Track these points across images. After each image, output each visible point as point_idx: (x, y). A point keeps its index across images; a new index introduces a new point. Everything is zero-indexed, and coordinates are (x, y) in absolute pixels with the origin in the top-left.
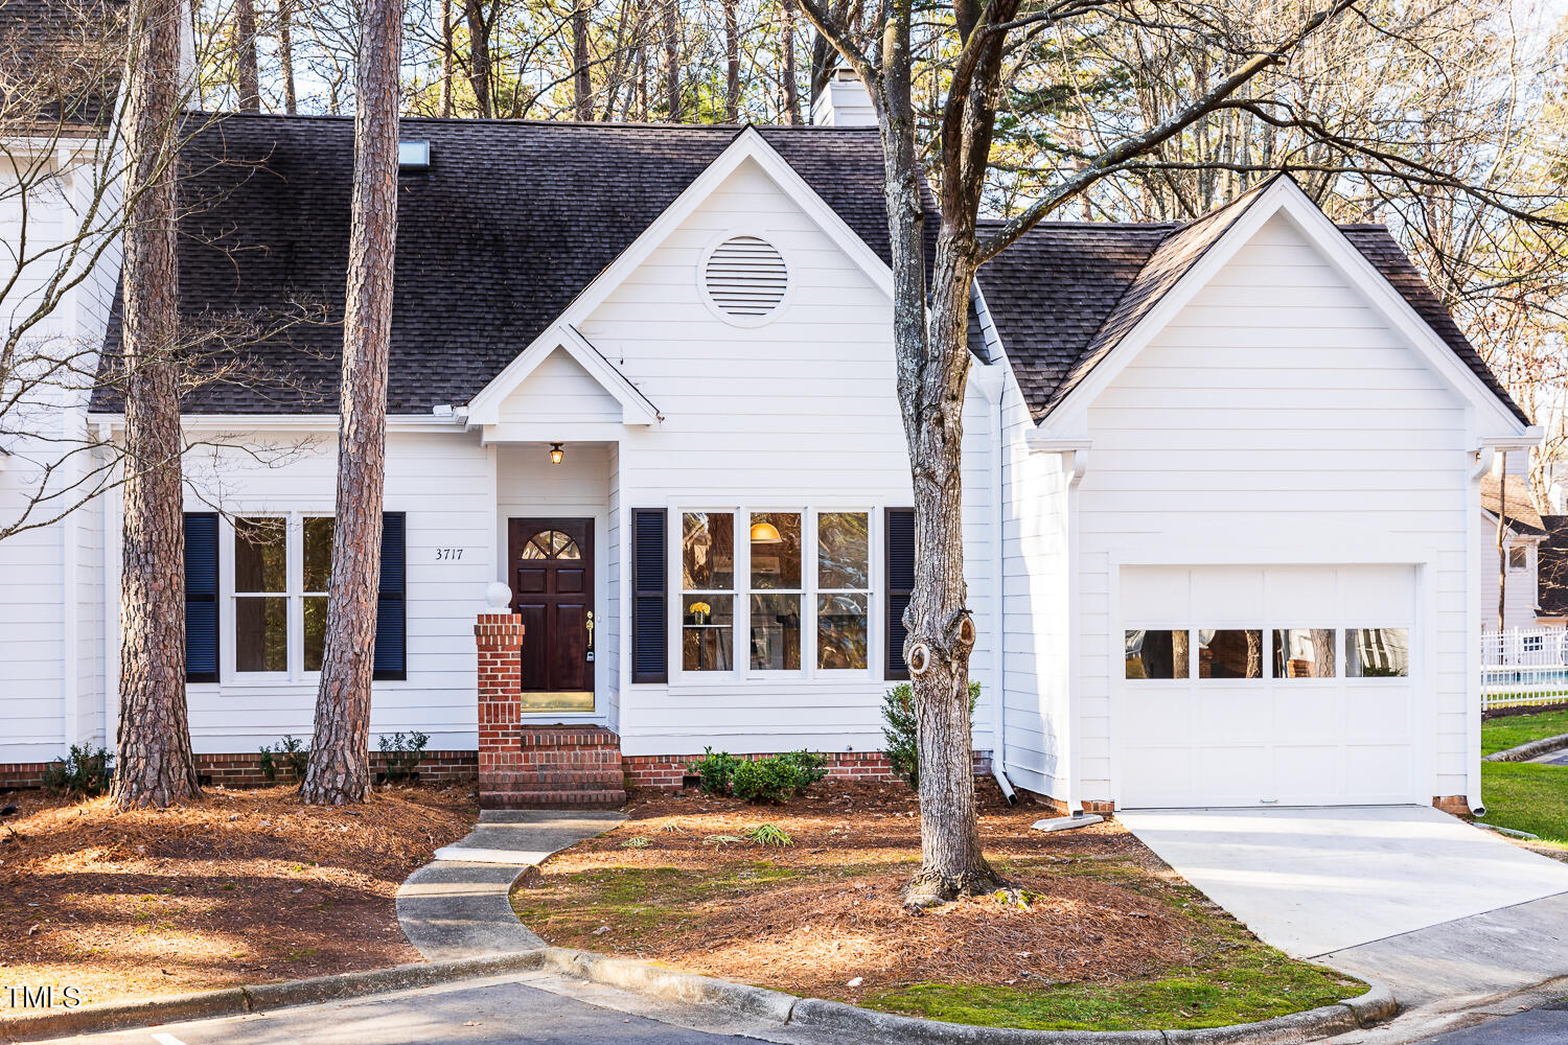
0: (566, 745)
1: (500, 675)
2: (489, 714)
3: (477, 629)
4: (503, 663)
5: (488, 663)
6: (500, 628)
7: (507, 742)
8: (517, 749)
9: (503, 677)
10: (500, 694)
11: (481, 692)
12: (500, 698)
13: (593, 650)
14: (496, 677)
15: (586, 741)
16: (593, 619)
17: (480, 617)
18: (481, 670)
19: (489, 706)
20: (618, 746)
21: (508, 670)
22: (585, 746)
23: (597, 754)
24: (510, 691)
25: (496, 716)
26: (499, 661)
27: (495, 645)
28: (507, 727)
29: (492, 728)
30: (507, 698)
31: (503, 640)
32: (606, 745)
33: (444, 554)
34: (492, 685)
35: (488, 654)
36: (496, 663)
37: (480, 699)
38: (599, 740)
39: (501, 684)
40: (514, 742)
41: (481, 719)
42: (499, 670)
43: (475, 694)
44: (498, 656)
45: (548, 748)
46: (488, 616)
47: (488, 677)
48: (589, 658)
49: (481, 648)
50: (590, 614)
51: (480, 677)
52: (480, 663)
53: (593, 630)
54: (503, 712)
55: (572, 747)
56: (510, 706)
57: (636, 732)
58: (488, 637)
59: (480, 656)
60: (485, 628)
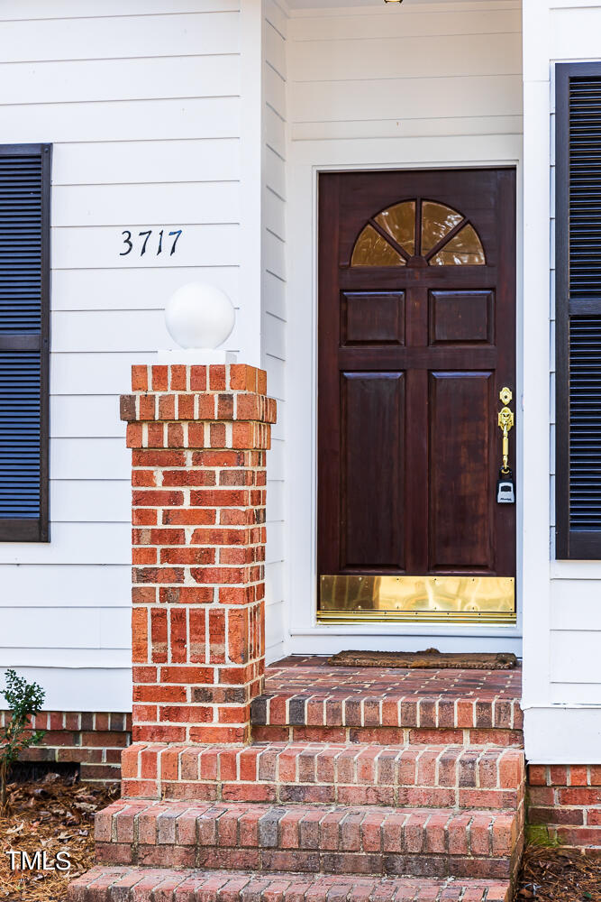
0: (372, 727)
1: (189, 530)
2: (158, 636)
3: (126, 403)
4: (197, 498)
5: (154, 498)
6: (186, 403)
7: (205, 714)
8: (236, 735)
9: (197, 537)
10: (190, 582)
11: (142, 576)
12: (188, 594)
13: (512, 477)
14: (177, 536)
15: (427, 719)
16: (512, 405)
17: (138, 371)
18: (142, 517)
19: (159, 616)
20: (517, 735)
21: (210, 517)
22: (426, 731)
23: (447, 763)
24: (216, 576)
25: (179, 642)
26: (186, 491)
27: (176, 448)
28: (206, 675)
29: (168, 675)
30: (206, 596)
31: (196, 435)
32: (483, 730)
33: (138, 241)
34: (167, 556)
35: (158, 473)
36: (176, 498)
37: (137, 595)
38: (466, 717)
39: (194, 556)
40: (227, 715)
41: (138, 651)
42: (189, 517)
43: (124, 582)
44: (183, 478)
45: (326, 732)
46: (160, 371)
47: (158, 536)
48: (503, 497)
49: (140, 456)
50: (505, 395)
51: (137, 536)
52: (138, 499)
53: (512, 432)
54: (197, 631)
55: (389, 732)
56: (216, 618)
57: (571, 697)
58: (155, 425)
59: (138, 478)
60: (148, 400)
